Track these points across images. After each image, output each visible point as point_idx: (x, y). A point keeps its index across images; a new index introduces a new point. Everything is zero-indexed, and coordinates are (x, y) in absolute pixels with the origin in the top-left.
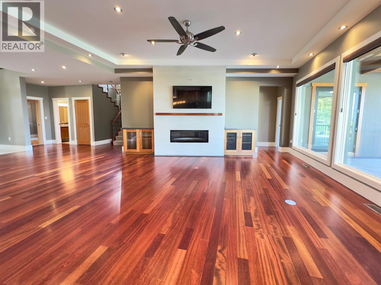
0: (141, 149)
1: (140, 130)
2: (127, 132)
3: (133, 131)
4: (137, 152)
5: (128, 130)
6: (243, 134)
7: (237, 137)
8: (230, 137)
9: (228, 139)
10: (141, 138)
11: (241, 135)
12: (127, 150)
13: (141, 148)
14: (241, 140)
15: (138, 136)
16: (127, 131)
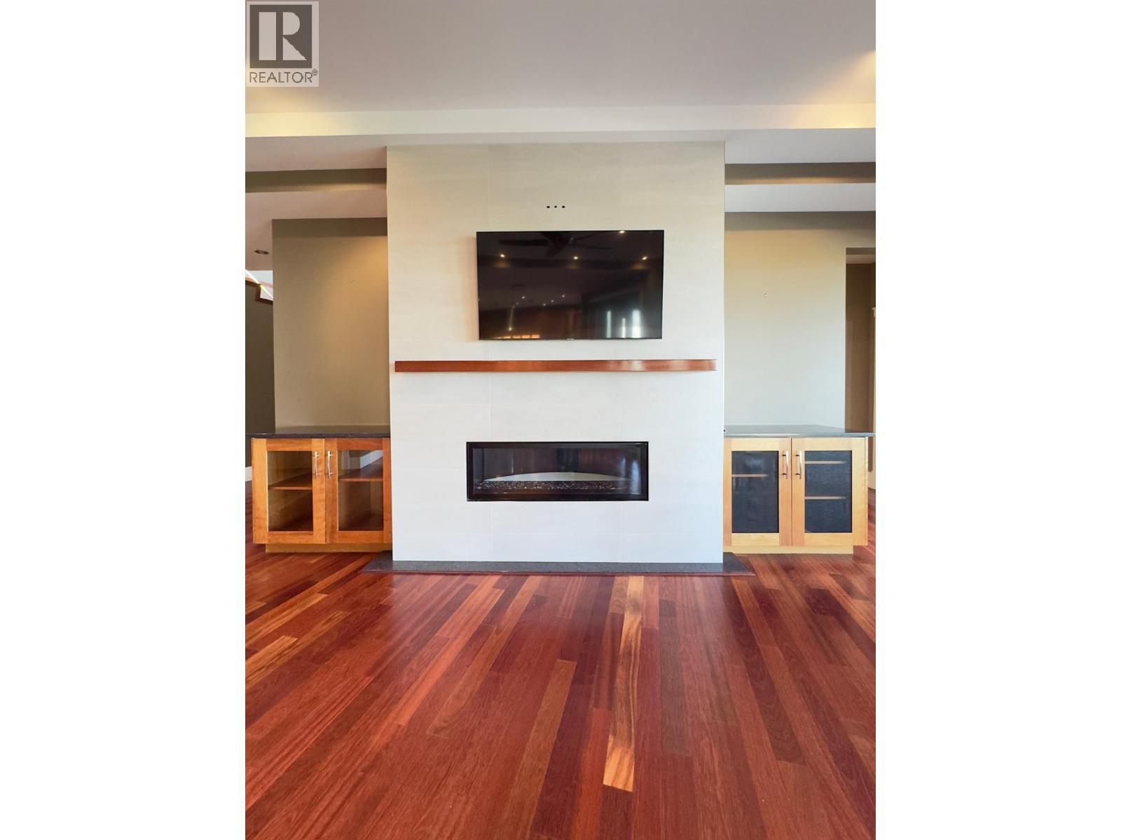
0: (333, 532)
1: (329, 445)
2: (268, 452)
3: (299, 444)
4: (315, 542)
5: (272, 440)
6: (809, 455)
7: (780, 472)
8: (748, 470)
9: (737, 478)
10: (334, 480)
11: (801, 460)
12: (266, 535)
13: (333, 527)
14: (800, 484)
15: (321, 468)
16: (270, 445)
